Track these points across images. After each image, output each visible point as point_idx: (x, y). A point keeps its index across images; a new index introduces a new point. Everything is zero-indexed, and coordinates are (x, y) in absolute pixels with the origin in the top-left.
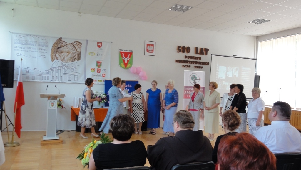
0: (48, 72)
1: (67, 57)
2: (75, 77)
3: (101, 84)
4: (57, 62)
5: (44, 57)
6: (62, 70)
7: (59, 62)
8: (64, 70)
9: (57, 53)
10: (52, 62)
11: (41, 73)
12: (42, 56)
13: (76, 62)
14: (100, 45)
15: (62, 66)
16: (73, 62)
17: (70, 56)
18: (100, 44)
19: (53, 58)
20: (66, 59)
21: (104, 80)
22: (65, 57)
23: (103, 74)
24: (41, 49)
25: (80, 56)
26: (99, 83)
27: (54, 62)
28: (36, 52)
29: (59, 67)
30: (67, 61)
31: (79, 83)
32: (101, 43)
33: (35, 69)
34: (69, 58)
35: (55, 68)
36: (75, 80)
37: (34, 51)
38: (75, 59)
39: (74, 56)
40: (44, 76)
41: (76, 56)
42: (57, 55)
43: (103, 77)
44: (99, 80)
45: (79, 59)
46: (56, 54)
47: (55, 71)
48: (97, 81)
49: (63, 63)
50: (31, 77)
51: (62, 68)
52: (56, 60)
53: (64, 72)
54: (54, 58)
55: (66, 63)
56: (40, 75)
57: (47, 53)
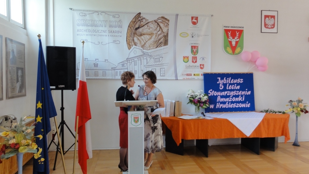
0: (123, 65)
1: (149, 41)
2: (162, 70)
3: (198, 79)
4: (135, 49)
5: (118, 42)
6: (142, 60)
7: (138, 49)
8: (145, 60)
9: (136, 35)
10: (129, 49)
11: (115, 66)
12: (115, 41)
13: (162, 48)
14: (196, 21)
15: (143, 55)
16: (158, 49)
17: (153, 39)
18: (195, 19)
19: (129, 45)
20: (147, 45)
21: (203, 74)
22: (146, 42)
23: (201, 65)
24: (112, 32)
25: (168, 40)
26: (196, 79)
27: (131, 49)
28: (106, 36)
29: (139, 57)
30: (150, 47)
31: (167, 78)
32: (197, 18)
33: (106, 61)
34: (153, 43)
35: (132, 58)
36: (162, 75)
37: (103, 36)
38: (161, 43)
39: (159, 40)
40: (118, 71)
41: (162, 40)
42: (135, 39)
43: (202, 68)
44: (196, 73)
45: (166, 43)
46: (133, 38)
47: (133, 62)
48: (193, 75)
49: (144, 51)
50: (100, 72)
51: (142, 58)
52: (134, 46)
53: (145, 64)
54: (131, 44)
55: (147, 50)
56: (114, 69)
57: (121, 36)
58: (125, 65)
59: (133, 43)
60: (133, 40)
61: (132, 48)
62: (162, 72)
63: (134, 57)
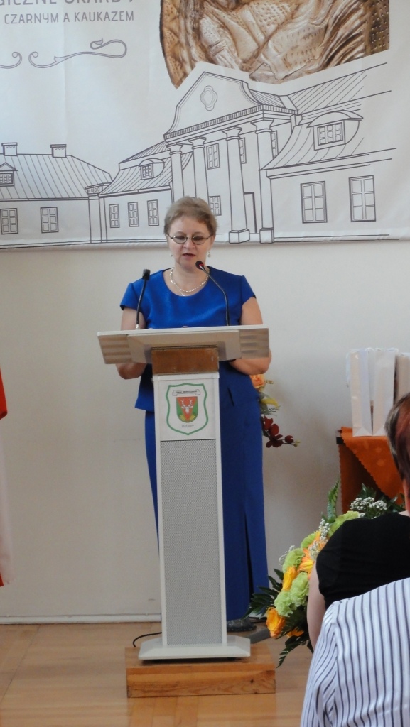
0: (146, 170)
1: (281, 34)
2: (357, 186)
4: (208, 80)
5: (117, 49)
6: (250, 138)
7: (224, 82)
8: (265, 137)
10: (177, 82)
11: (107, 179)
12: (102, 44)
13: (356, 65)
15: (252, 110)
16: (333, 71)
17: (302, 23)
27: (187, 83)
28: (54, 18)
29: (229, 122)
30: (287, 65)
31: (392, 233)
33: (58, 152)
35: (194, 128)
36: (358, 215)
37: (38, 18)
38: (349, 39)
39: (340, 22)
40: (123, 201)
41: (354, 21)
47: (199, 152)
49: (258, 86)
50: (30, 212)
51: (247, 127)
52: (202, 66)
53: (266, 157)
55: (277, 81)
56: (98, 192)
57: (130, 16)
58: (158, 168)
59: (195, 51)
60: (197, 32)
61: (193, 75)
62: (357, 200)
63: (204, 125)
